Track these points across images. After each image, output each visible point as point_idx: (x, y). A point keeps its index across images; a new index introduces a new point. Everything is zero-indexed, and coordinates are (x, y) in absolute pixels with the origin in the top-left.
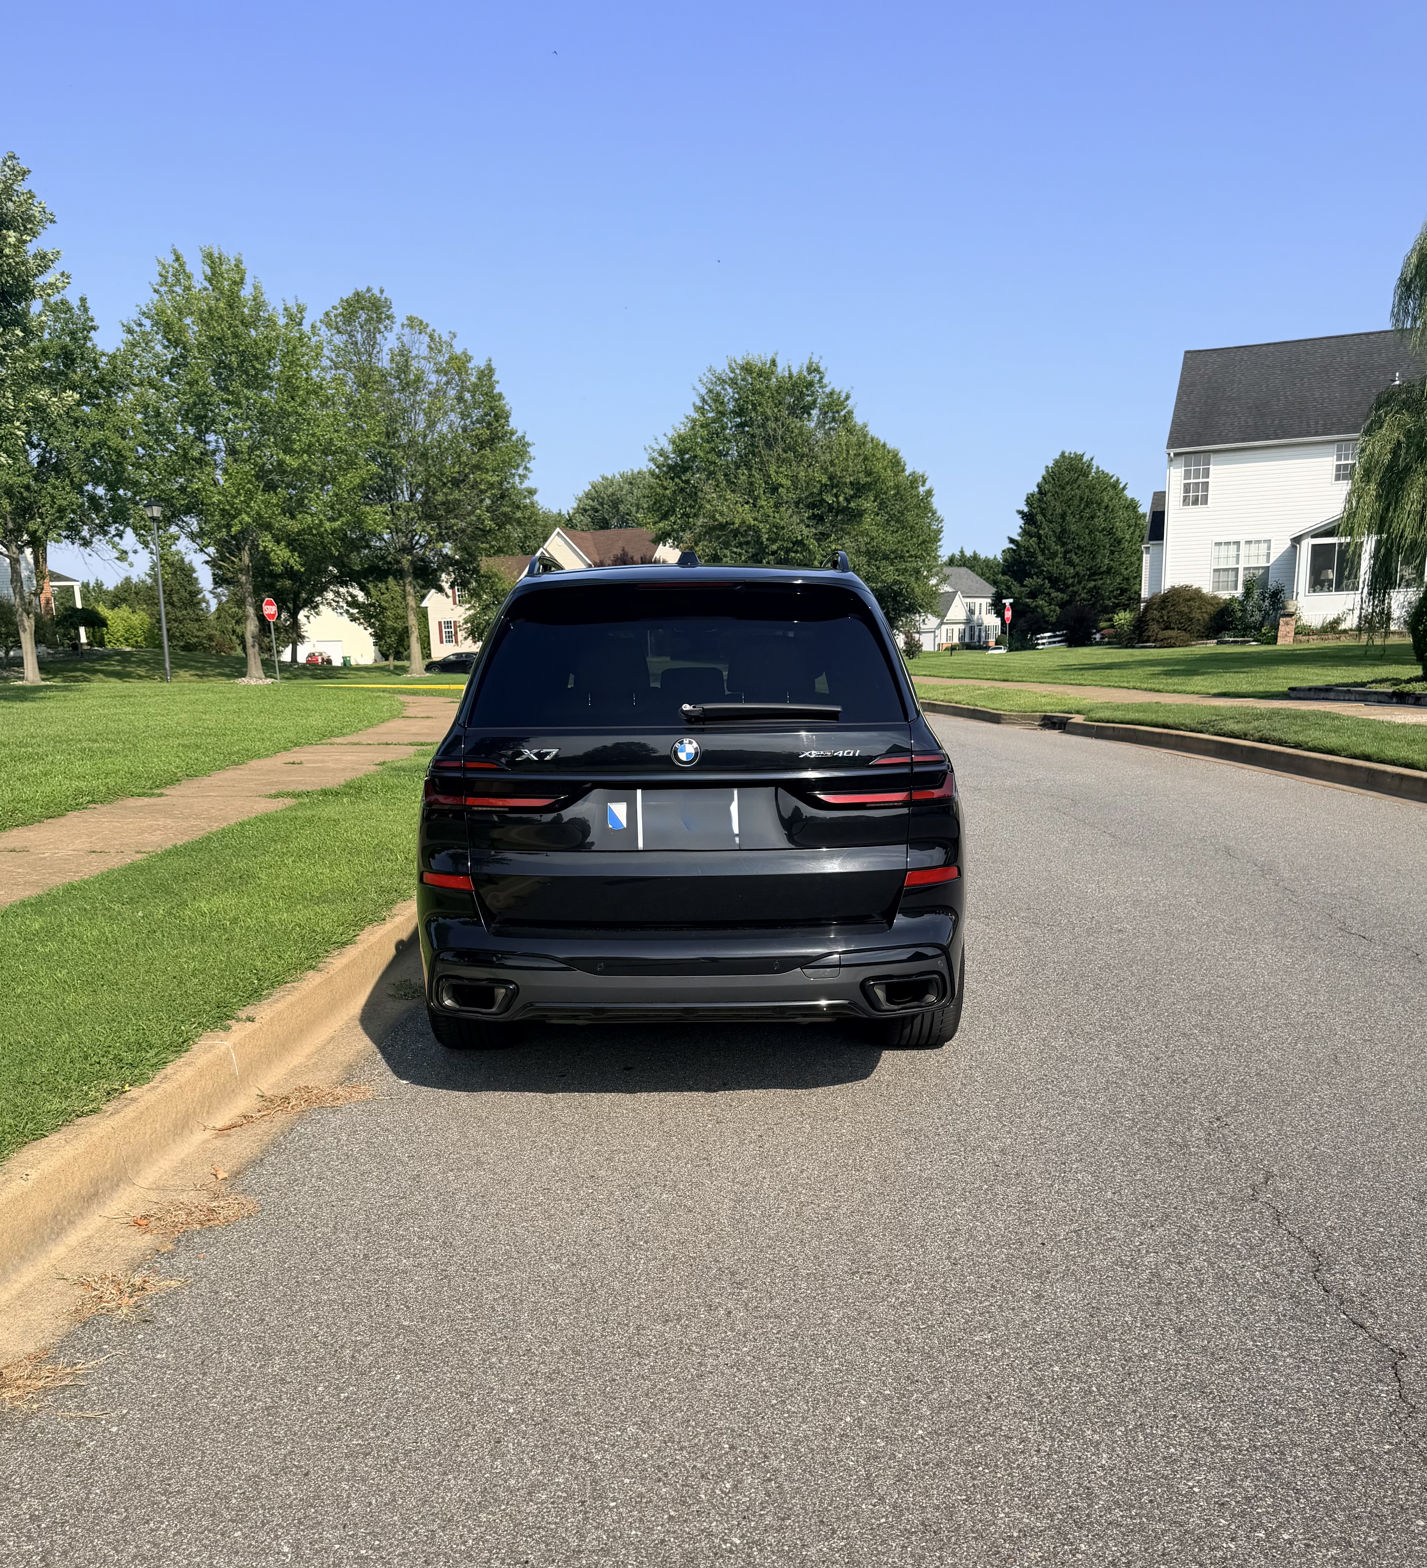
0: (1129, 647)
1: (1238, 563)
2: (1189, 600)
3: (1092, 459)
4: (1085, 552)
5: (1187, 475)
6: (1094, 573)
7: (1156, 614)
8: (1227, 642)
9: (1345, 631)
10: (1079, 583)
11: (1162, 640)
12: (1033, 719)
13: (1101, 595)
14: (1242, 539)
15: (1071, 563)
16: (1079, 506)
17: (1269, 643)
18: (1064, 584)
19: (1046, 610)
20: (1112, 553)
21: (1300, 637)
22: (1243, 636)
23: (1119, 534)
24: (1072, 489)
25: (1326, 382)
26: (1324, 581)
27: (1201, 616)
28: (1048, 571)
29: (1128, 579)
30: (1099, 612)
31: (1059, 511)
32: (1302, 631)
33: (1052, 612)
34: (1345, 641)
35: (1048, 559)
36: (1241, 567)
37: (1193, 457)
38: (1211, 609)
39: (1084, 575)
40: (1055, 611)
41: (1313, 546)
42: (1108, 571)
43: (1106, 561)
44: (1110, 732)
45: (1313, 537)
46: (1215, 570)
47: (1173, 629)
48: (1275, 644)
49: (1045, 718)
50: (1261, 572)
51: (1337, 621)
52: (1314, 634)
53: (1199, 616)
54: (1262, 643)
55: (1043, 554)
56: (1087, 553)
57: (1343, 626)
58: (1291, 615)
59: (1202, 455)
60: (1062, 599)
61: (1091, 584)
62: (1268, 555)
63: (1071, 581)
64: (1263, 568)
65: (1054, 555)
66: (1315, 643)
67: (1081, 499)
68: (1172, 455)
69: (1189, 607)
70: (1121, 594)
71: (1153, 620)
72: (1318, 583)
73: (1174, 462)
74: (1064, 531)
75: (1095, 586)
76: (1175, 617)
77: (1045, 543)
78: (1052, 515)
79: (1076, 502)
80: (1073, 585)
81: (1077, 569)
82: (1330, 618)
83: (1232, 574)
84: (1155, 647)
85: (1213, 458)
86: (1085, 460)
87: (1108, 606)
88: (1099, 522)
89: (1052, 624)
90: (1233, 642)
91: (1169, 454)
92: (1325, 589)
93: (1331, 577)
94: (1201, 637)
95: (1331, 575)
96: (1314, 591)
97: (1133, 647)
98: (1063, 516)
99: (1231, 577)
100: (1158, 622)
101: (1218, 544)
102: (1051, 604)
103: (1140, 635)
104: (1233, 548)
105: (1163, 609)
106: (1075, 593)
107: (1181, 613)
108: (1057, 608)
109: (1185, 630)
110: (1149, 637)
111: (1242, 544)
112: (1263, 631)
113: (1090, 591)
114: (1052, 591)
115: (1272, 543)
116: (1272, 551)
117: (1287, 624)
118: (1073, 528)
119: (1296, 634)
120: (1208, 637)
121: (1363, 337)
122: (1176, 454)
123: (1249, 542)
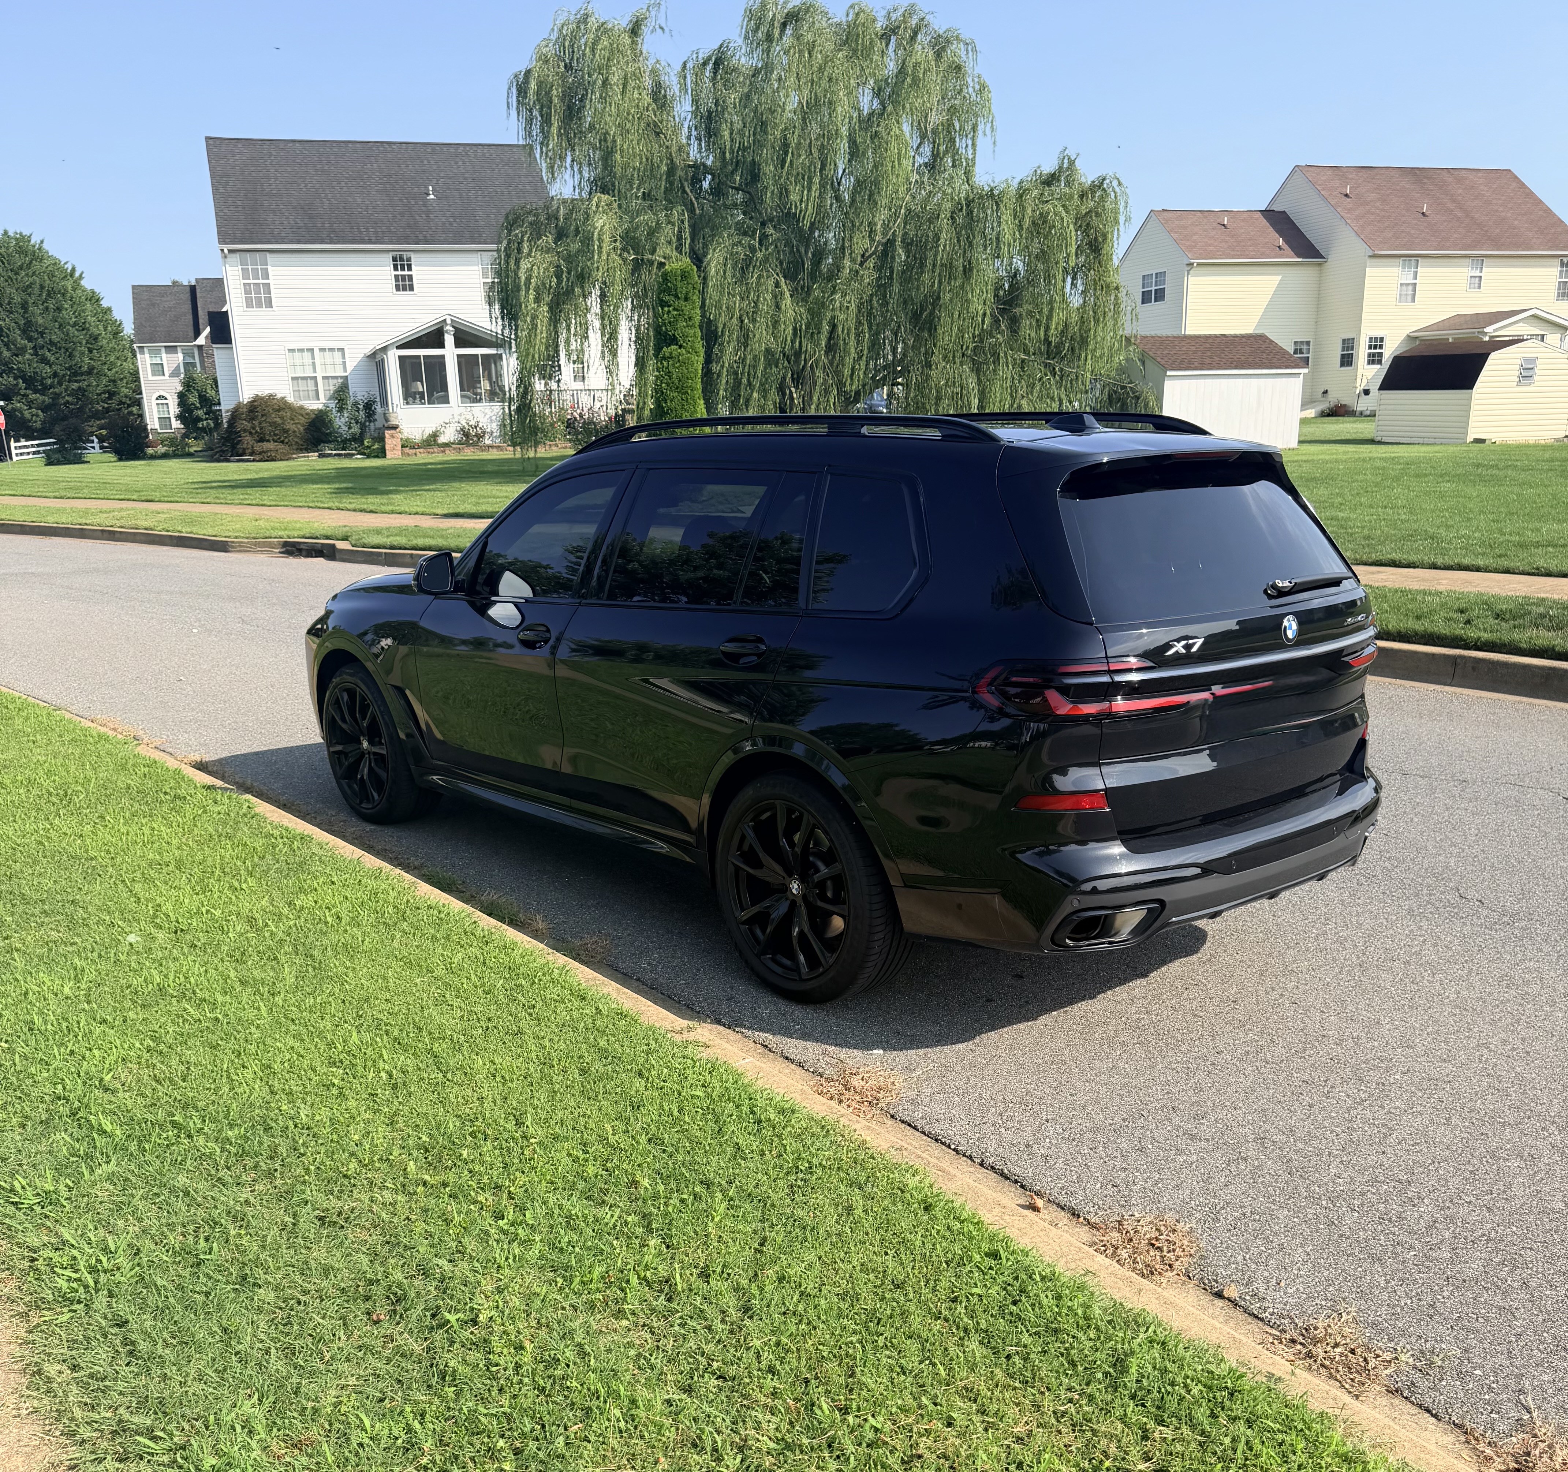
0: (223, 461)
1: (315, 371)
2: (279, 410)
3: (42, 242)
4: (60, 349)
5: (245, 274)
6: (75, 373)
7: (247, 425)
8: (330, 455)
9: (447, 445)
10: (60, 384)
11: (260, 453)
12: (271, 545)
13: (88, 398)
14: (316, 345)
15: (44, 361)
16: (40, 295)
17: (377, 457)
18: (42, 384)
19: (27, 415)
20: (90, 351)
21: (407, 450)
22: (344, 449)
23: (95, 331)
24: (27, 275)
25: (365, 188)
26: (415, 393)
27: (297, 427)
28: (19, 369)
29: (114, 381)
30: (89, 417)
31: (17, 299)
32: (407, 444)
33: (37, 418)
34: (451, 456)
35: (17, 355)
36: (319, 375)
37: (248, 255)
38: (303, 420)
39: (64, 376)
40: (37, 416)
41: (400, 357)
42: (90, 372)
43: (87, 360)
44: (408, 560)
45: (398, 347)
46: (293, 379)
47: (268, 441)
48: (385, 457)
49: (286, 544)
50: (340, 381)
51: (435, 435)
52: (419, 447)
53: (293, 427)
54: (369, 456)
55: (9, 349)
56: (63, 350)
57: (442, 439)
58: (395, 428)
59: (258, 255)
60: (44, 401)
61: (75, 386)
62: (344, 363)
63: (49, 381)
64: (341, 377)
65: (22, 351)
66: (422, 457)
67: (42, 287)
68: (226, 251)
69: (282, 418)
70: (109, 398)
71: (245, 431)
72: (410, 396)
73: (228, 260)
74: (29, 323)
75: (79, 388)
76: (268, 429)
77: (8, 336)
78: (9, 303)
79: (37, 291)
80: (51, 386)
81: (54, 367)
82: (429, 431)
83: (311, 383)
84: (254, 461)
85: (269, 256)
86: (32, 242)
87: (97, 410)
88: (68, 314)
89: (37, 430)
90: (336, 455)
91: (222, 250)
92: (418, 401)
93: (421, 390)
94: (301, 450)
95: (420, 387)
96: (408, 403)
97: (228, 461)
98: (24, 306)
99: (311, 387)
100: (250, 433)
101: (291, 350)
102: (30, 408)
103: (234, 447)
104: (307, 355)
105: (253, 419)
106: (57, 396)
107: (274, 424)
108: (40, 412)
109: (282, 442)
110: (244, 449)
111: (316, 351)
112: (366, 443)
113: (74, 393)
114: (28, 392)
115: (346, 351)
116: (347, 360)
117: (392, 436)
118: (40, 321)
119: (403, 446)
120: (307, 450)
121: (386, 146)
122: (230, 251)
123: (322, 350)
